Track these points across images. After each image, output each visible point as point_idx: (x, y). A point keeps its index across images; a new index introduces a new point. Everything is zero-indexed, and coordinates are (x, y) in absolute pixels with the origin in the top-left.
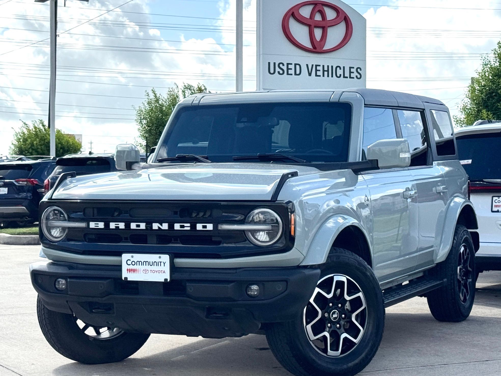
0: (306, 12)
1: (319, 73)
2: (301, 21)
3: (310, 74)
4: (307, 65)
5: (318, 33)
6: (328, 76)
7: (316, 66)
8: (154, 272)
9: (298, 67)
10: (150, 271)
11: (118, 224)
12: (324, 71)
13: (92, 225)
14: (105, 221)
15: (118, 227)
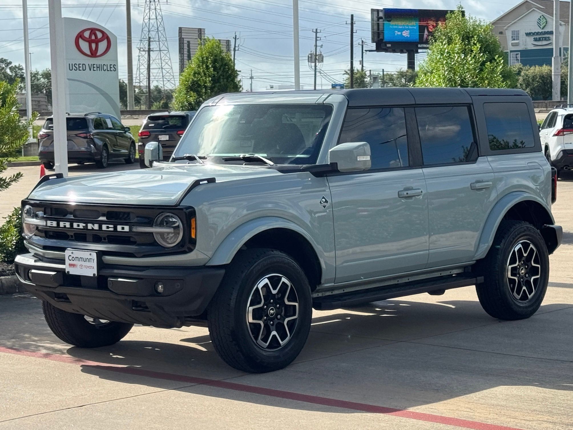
0: (87, 34)
1: (95, 69)
2: (84, 39)
3: (90, 70)
4: (89, 65)
5: (94, 46)
6: (99, 70)
7: (94, 65)
8: (86, 267)
9: (84, 65)
10: (84, 267)
11: (66, 224)
12: (97, 67)
13: (49, 223)
14: (57, 221)
15: (66, 226)
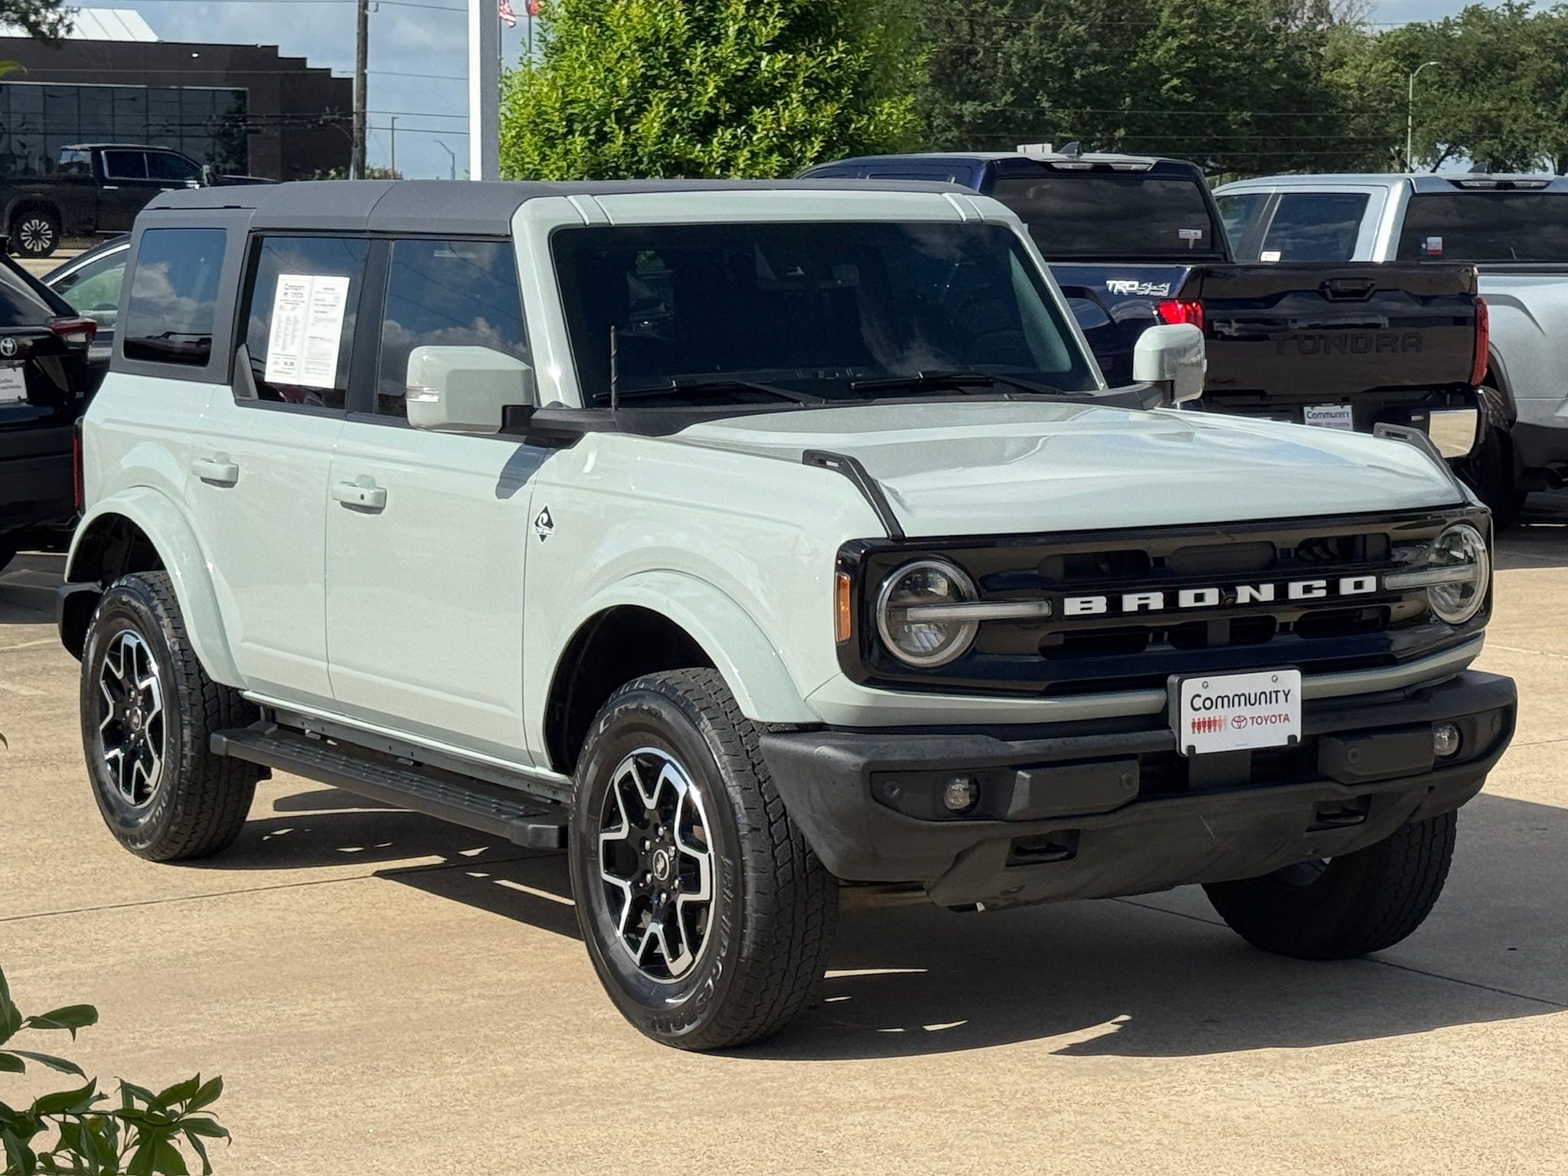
8: (1258, 720)
10: (1250, 721)
11: (1147, 598)
13: (1073, 606)
14: (1110, 592)
15: (1146, 605)
